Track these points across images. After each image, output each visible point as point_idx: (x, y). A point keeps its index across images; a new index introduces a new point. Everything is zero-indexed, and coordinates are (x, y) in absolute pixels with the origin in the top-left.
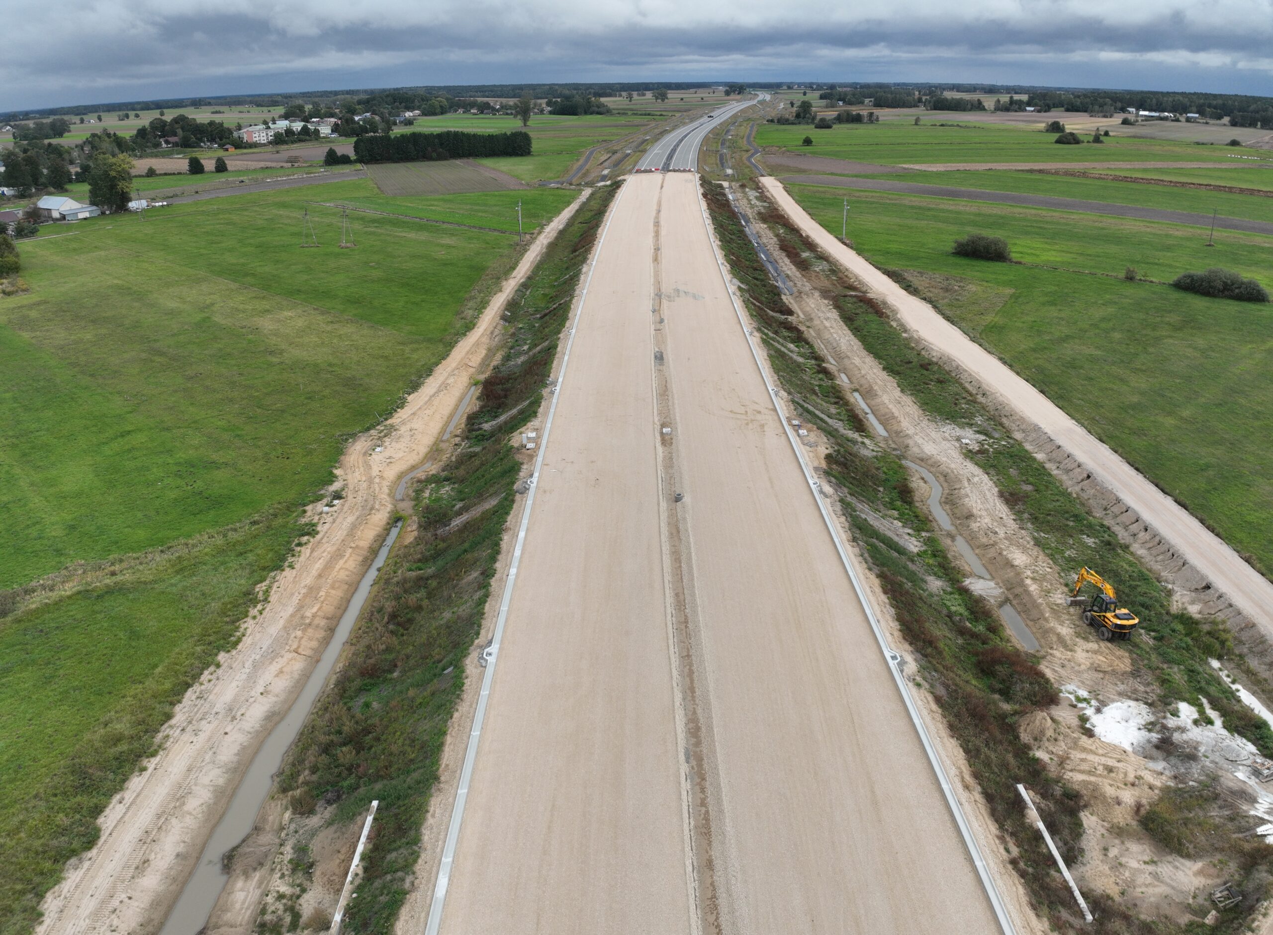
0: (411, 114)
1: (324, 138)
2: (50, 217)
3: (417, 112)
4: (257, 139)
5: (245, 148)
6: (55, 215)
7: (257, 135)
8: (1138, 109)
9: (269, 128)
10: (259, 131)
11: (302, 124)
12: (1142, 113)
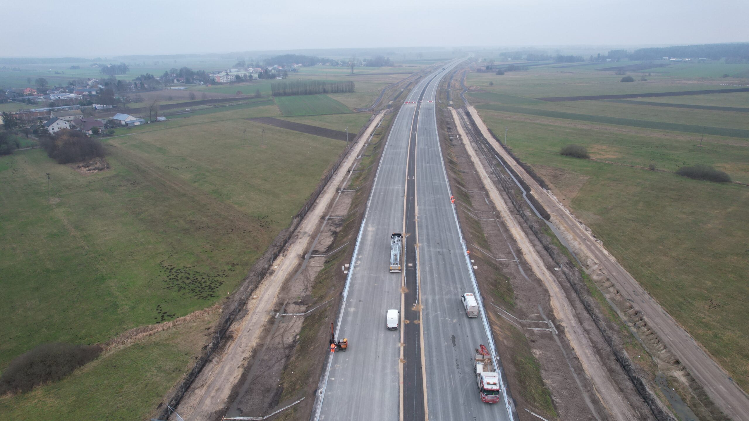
0: (297, 66)
1: (255, 79)
2: (121, 124)
3: (300, 65)
4: (222, 80)
5: (216, 85)
6: (123, 123)
7: (222, 78)
8: (670, 58)
9: (228, 75)
10: (223, 76)
11: (245, 72)
12: (671, 59)
